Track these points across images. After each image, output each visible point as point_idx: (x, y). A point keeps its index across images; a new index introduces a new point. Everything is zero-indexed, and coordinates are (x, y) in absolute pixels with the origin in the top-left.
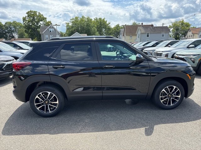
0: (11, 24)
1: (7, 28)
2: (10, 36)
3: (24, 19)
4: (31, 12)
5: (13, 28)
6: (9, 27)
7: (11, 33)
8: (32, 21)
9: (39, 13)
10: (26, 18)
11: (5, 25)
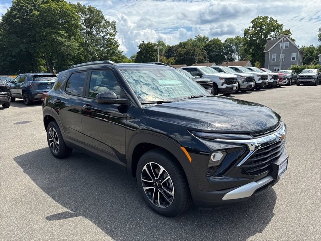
0: (232, 41)
1: (226, 47)
2: (228, 59)
3: (246, 32)
4: (257, 18)
5: (234, 47)
6: (229, 46)
7: (230, 54)
8: (257, 34)
9: (271, 18)
10: (249, 30)
11: (224, 44)
